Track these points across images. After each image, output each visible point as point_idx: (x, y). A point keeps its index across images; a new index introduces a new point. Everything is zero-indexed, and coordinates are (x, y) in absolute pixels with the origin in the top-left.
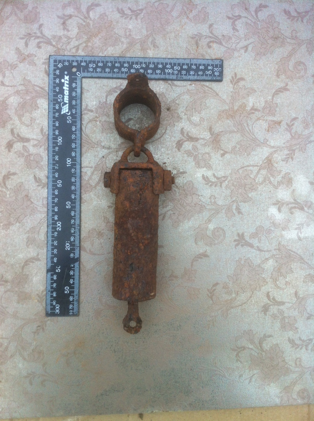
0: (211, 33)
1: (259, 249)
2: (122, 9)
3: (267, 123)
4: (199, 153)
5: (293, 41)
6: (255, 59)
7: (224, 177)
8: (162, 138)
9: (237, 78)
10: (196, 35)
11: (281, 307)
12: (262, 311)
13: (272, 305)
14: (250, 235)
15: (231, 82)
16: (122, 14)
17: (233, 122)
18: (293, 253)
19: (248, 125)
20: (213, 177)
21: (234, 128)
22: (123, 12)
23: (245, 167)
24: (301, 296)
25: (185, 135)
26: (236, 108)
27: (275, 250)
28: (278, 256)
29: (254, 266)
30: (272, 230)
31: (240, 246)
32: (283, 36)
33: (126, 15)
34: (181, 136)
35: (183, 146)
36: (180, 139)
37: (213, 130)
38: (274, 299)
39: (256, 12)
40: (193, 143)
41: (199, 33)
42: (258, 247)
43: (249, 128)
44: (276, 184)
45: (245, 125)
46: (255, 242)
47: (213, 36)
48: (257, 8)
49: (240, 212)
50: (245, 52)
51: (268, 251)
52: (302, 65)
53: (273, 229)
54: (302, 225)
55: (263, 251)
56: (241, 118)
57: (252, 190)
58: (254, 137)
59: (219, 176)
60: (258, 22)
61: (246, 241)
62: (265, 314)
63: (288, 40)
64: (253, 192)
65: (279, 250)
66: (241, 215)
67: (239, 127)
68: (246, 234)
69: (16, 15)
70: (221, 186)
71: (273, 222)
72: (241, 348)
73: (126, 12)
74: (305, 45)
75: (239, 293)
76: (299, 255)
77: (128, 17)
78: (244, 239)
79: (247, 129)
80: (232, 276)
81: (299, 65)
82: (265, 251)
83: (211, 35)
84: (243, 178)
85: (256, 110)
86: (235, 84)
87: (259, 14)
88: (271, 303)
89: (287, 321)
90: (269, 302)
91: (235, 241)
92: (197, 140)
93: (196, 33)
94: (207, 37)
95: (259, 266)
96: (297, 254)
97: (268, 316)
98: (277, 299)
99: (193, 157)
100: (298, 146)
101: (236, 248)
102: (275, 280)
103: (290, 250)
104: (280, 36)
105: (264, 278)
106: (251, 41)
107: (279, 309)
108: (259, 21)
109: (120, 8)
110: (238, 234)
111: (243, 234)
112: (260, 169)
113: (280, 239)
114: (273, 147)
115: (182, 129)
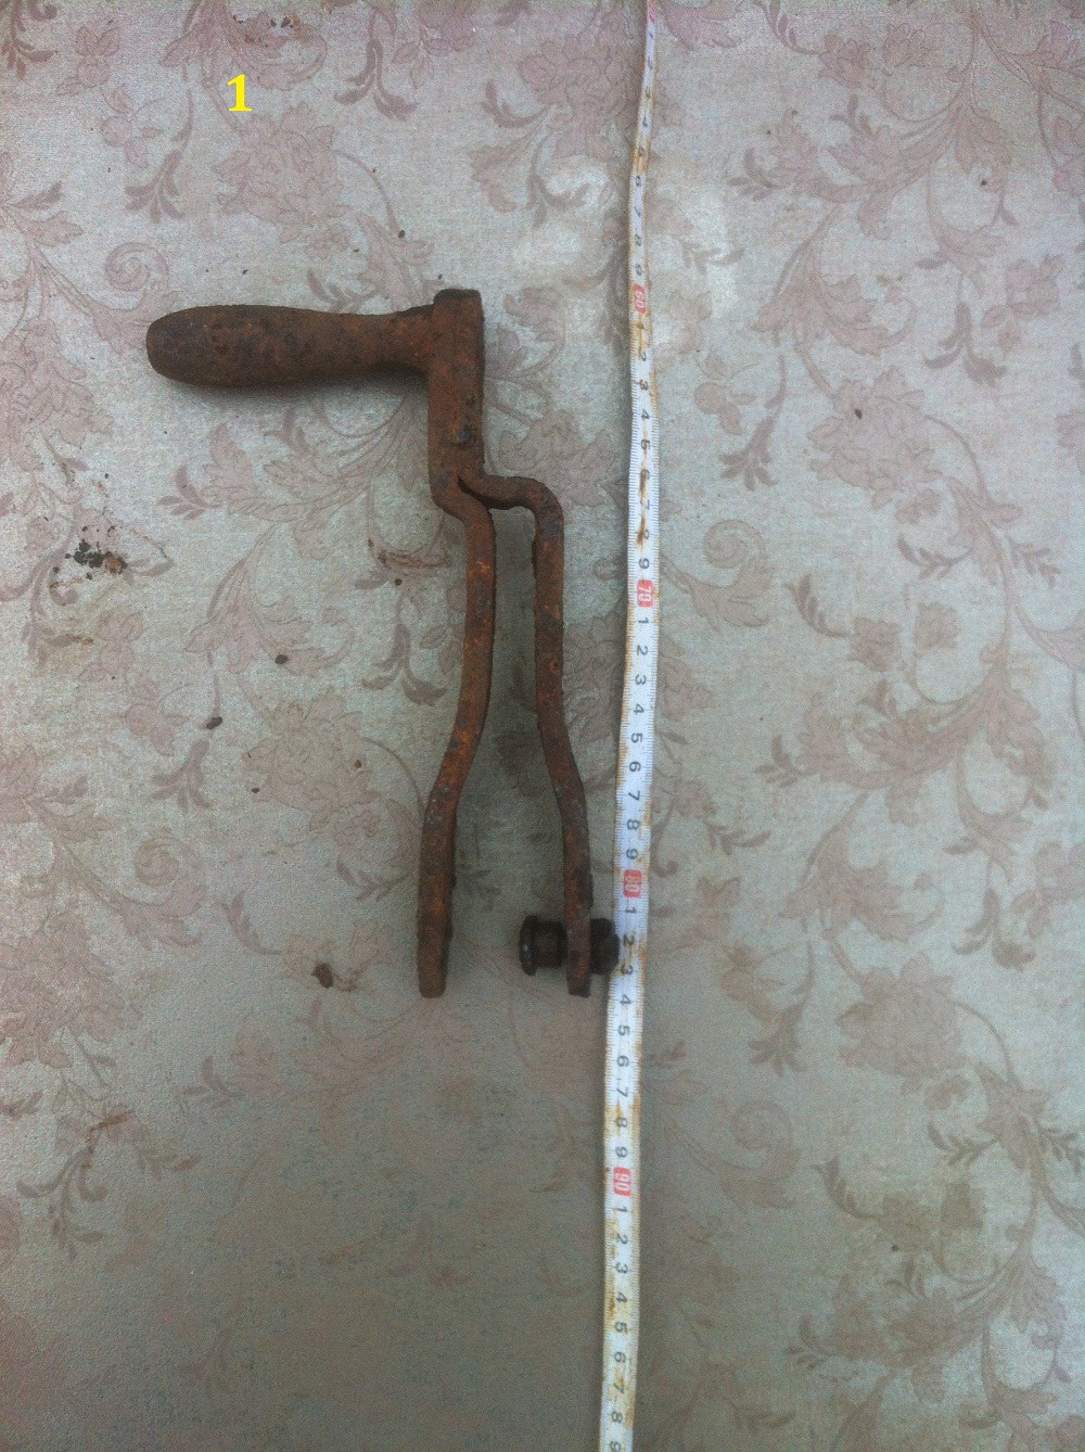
0: (20, 591)
1: (777, 400)
5: (35, 296)
6: (108, 432)
9: (177, 495)
10: (32, 644)
11: (977, 315)
12: (992, 384)
13: (970, 349)
14: (729, 432)
15: (192, 516)
18: (788, 281)
19: (343, 453)
21: (358, 501)
24: (936, 247)
25: (388, 674)
26: (285, 497)
27: (777, 343)
28: (800, 333)
29: (836, 415)
30: (709, 357)
31: (768, 468)
32: (17, 333)
36: (402, 692)
37: (366, 576)
38: (947, 344)
40: (414, 647)
41: (25, 635)
42: (768, 405)
43: (354, 450)
44: (545, 346)
45: (342, 461)
46: (752, 416)
47: (33, 584)
50: (84, 468)
51: (782, 369)
52: (119, 260)
53: (704, 354)
54: (687, 247)
55: (782, 386)
56: (318, 476)
57: (569, 430)
61: (750, 446)
62: (1002, 372)
63: (31, 311)
64: (577, 426)
65: (776, 328)
67: (351, 482)
68: (725, 449)
71: (681, 353)
74: (47, 251)
75: (930, 468)
76: (793, 259)
78: (745, 453)
79: (356, 455)
80: (872, 493)
81: (121, 271)
82: (784, 380)
83: (29, 594)
86: (199, 502)
88: (964, 352)
89: (1021, 297)
90: (959, 361)
91: (750, 486)
92: (401, 631)
93: (25, 646)
94: (35, 608)
95: (835, 398)
96: (788, 265)
97: (1007, 363)
98: (949, 333)
100: (412, 270)
101: (773, 483)
102: (883, 340)
103: (777, 290)
104: (18, 343)
105: (878, 380)
106: (39, 445)
107: (983, 326)
110: (727, 474)
111: (727, 459)
113: (740, 325)
115: (365, 684)
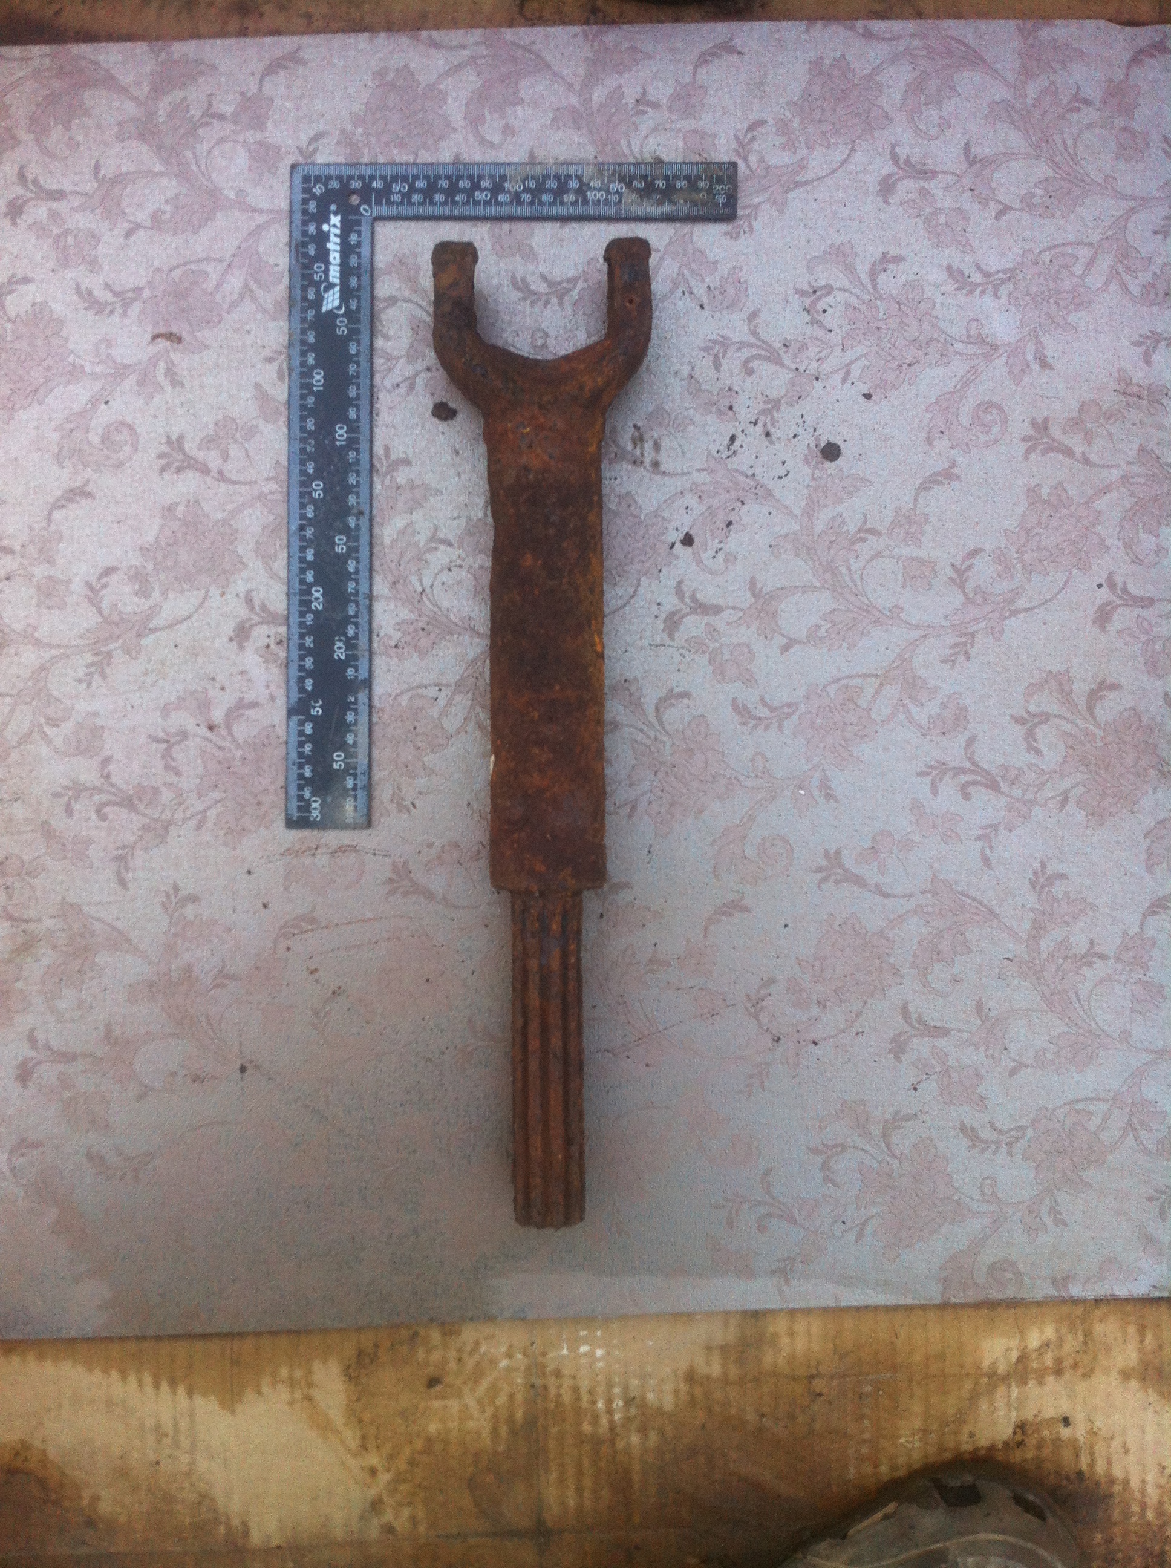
0: (754, 333)
1: (882, 892)
2: (523, 280)
3: (901, 565)
4: (722, 645)
5: (971, 349)
7: (789, 705)
8: (627, 608)
10: (716, 342)
11: (942, 1042)
12: (890, 1052)
13: (915, 1036)
14: (858, 855)
15: (806, 459)
16: (523, 292)
17: (810, 563)
18: (969, 901)
19: (849, 569)
20: (760, 707)
21: (814, 580)
22: (527, 286)
23: (843, 678)
24: (993, 1013)
25: (688, 600)
26: (819, 527)
27: (923, 892)
28: (930, 909)
29: (869, 934)
30: (914, 841)
31: (830, 884)
32: (943, 336)
33: (535, 293)
34: (676, 601)
35: (682, 628)
36: (673, 609)
37: (759, 585)
38: (920, 1019)
39: (873, 274)
40: (706, 620)
41: (722, 337)
42: (877, 885)
43: (852, 578)
44: (924, 722)
45: (844, 570)
46: (870, 873)
47: (759, 343)
48: (874, 264)
49: (829, 797)
50: (844, 382)
51: (904, 896)
52: (994, 411)
53: (917, 838)
54: (995, 827)
55: (891, 896)
56: (832, 552)
57: (862, 737)
58: (866, 601)
59: (776, 704)
60: (879, 303)
61: (846, 870)
62: (897, 1058)
63: (959, 346)
64: (866, 743)
65: (935, 894)
66: (832, 803)
67: (828, 576)
68: (845, 852)
69: (254, 298)
70: (780, 728)
71: (918, 821)
72: (835, 1146)
73: (533, 287)
74: (1004, 359)
75: (828, 1003)
76: (985, 906)
77: (539, 300)
78: (840, 865)
79: (847, 578)
80: (810, 960)
81: (985, 411)
82: (896, 897)
83: (753, 340)
84: (838, 707)
85: (872, 531)
86: (817, 464)
87: (882, 278)
88: (914, 1031)
89: (955, 1077)
90: (907, 1028)
91: (818, 869)
92: (717, 610)
93: (714, 337)
94: (742, 345)
95: (881, 934)
96: (981, 903)
97: (905, 1063)
98: (928, 1021)
99: (707, 655)
100: (983, 625)
101: (820, 890)
102: (924, 972)
103: (962, 893)
104: (935, 336)
105: (893, 966)
106: (860, 350)
107: (934, 1047)
108: (881, 298)
109: (518, 275)
110: (827, 853)
111: (838, 853)
112: (881, 684)
113: (937, 866)
114: (917, 627)
115: (680, 583)
